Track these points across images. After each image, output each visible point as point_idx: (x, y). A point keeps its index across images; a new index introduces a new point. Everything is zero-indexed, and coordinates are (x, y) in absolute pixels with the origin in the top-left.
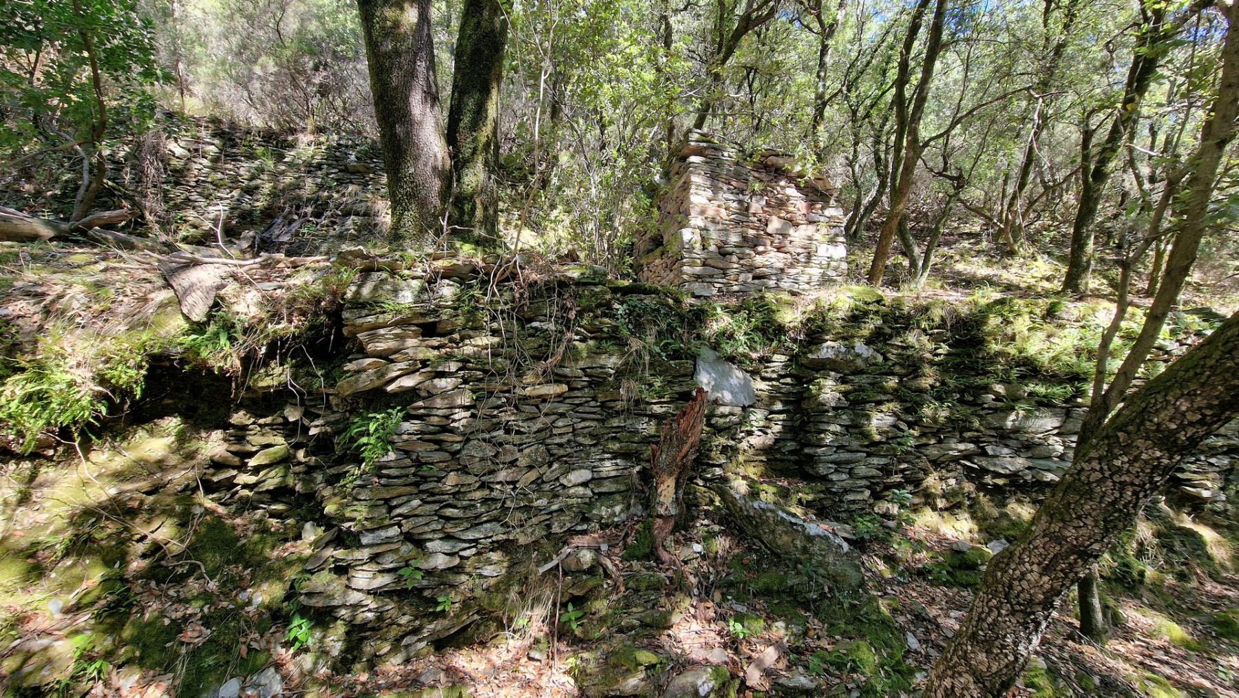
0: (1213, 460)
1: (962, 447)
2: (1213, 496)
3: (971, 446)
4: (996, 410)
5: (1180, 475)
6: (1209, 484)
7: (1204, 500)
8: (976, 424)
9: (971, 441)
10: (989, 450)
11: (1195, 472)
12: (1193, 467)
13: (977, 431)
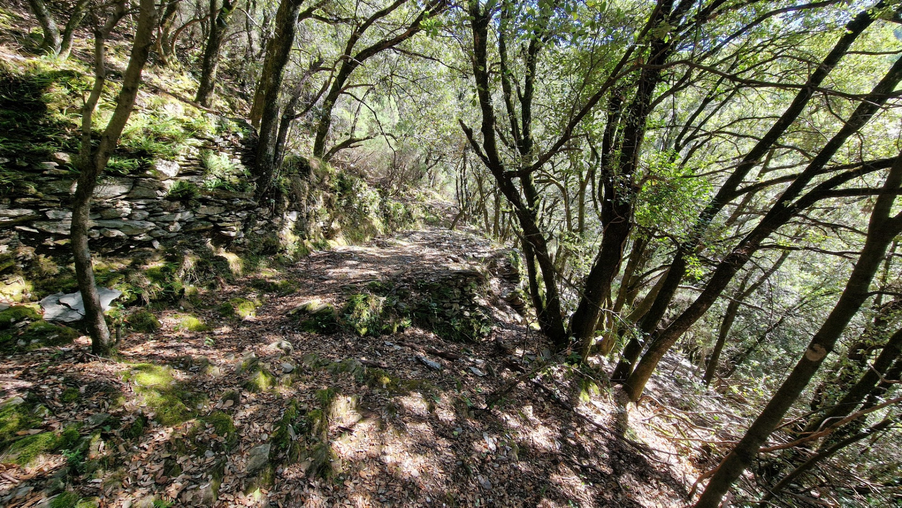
0: (238, 214)
1: (15, 212)
2: (237, 235)
3: (29, 212)
4: (59, 177)
5: (219, 224)
6: (235, 228)
7: (232, 238)
8: (32, 189)
9: (26, 206)
10: (51, 214)
11: (228, 222)
12: (228, 219)
13: (34, 196)
